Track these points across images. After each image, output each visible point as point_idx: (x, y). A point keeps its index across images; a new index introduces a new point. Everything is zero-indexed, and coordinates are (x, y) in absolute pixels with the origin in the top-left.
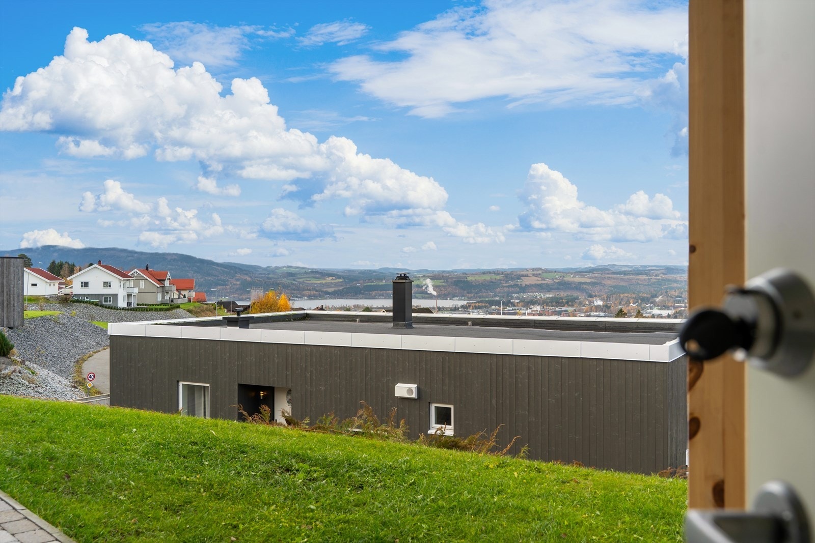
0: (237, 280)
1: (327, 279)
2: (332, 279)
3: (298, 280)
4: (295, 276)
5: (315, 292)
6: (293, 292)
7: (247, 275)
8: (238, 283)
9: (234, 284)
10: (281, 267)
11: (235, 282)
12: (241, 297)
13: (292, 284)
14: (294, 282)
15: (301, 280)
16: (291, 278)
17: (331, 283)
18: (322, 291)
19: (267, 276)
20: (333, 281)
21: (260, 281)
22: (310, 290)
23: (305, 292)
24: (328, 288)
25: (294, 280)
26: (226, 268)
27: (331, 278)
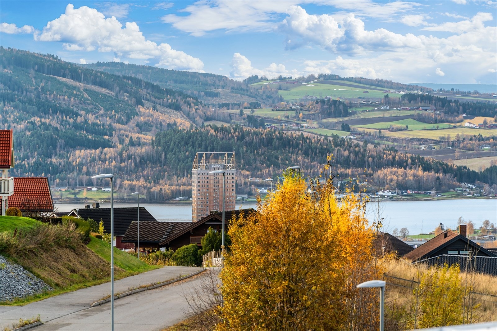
0: (142, 127)
1: (466, 123)
2: (484, 126)
3: (360, 128)
4: (347, 114)
5: (420, 173)
6: (341, 170)
7: (177, 108)
8: (148, 137)
9: (132, 143)
10: (299, 82)
11: (135, 136)
12: (156, 189)
13: (339, 143)
14: (344, 135)
15: (370, 129)
16: (335, 120)
17: (481, 138)
18: (447, 170)
19: (247, 112)
20: (486, 133)
21: (223, 129)
22: (401, 164)
23: (383, 173)
24: (469, 157)
25: (345, 128)
26: (102, 84)
27: (479, 120)
